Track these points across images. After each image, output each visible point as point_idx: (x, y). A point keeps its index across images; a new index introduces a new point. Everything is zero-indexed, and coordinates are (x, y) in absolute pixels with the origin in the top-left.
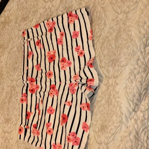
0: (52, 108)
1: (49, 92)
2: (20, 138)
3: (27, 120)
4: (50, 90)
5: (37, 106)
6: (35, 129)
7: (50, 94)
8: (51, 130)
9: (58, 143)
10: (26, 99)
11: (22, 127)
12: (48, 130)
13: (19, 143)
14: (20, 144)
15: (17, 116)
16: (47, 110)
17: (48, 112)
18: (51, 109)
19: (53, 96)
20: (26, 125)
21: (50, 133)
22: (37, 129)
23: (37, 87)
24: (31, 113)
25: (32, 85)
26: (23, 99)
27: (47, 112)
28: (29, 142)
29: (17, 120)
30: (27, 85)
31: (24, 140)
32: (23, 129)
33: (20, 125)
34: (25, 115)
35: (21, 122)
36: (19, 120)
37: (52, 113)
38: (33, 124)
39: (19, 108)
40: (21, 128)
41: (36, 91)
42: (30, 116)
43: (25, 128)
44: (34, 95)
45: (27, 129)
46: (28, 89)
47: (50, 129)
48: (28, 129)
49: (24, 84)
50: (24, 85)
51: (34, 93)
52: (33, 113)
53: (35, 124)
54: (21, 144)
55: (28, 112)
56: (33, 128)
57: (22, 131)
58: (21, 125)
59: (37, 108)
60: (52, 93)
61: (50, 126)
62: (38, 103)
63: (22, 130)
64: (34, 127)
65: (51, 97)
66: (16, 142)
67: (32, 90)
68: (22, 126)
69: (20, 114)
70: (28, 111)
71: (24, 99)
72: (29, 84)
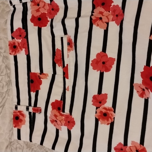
0: (107, 56)
1: (92, 17)
2: (19, 138)
3: (33, 94)
4: (93, 12)
5: (58, 57)
6: (59, 113)
7: (96, 21)
8: (108, 112)
9: (133, 142)
10: (24, 44)
11: (20, 112)
12: (101, 112)
13: (16, 148)
14: (18, 149)
15: (3, 87)
16: (90, 62)
17: (94, 69)
18: (104, 60)
19: (106, 25)
20: (30, 104)
21: (108, 120)
22: (64, 111)
23: (53, 9)
24: (41, 76)
25: (38, 5)
26: (17, 44)
27: (91, 68)
28: (44, 144)
29: (4, 95)
30: (22, 7)
31: (31, 140)
32: (23, 115)
33: (16, 108)
34: (27, 81)
35: (16, 100)
36: (8, 95)
37: (108, 70)
38: (52, 100)
39: (7, 67)
40: (19, 114)
41: (50, 20)
42: (40, 83)
43: (30, 113)
44: (46, 31)
45: (34, 114)
46: (29, 17)
47: (105, 108)
48: (37, 115)
49: (14, 7)
50: (13, 9)
51: (46, 26)
52: (46, 75)
53: (57, 101)
54: (20, 148)
55: (35, 74)
56: (51, 112)
57: (21, 121)
58: (19, 107)
59: (58, 61)
60: (101, 19)
61: (106, 102)
62: (60, 48)
63: (21, 117)
64: (54, 108)
65: (101, 28)
66: (7, 146)
67: (39, 19)
68: (22, 108)
69: (10, 81)
70: (33, 70)
71: (19, 43)
72: (29, 5)
